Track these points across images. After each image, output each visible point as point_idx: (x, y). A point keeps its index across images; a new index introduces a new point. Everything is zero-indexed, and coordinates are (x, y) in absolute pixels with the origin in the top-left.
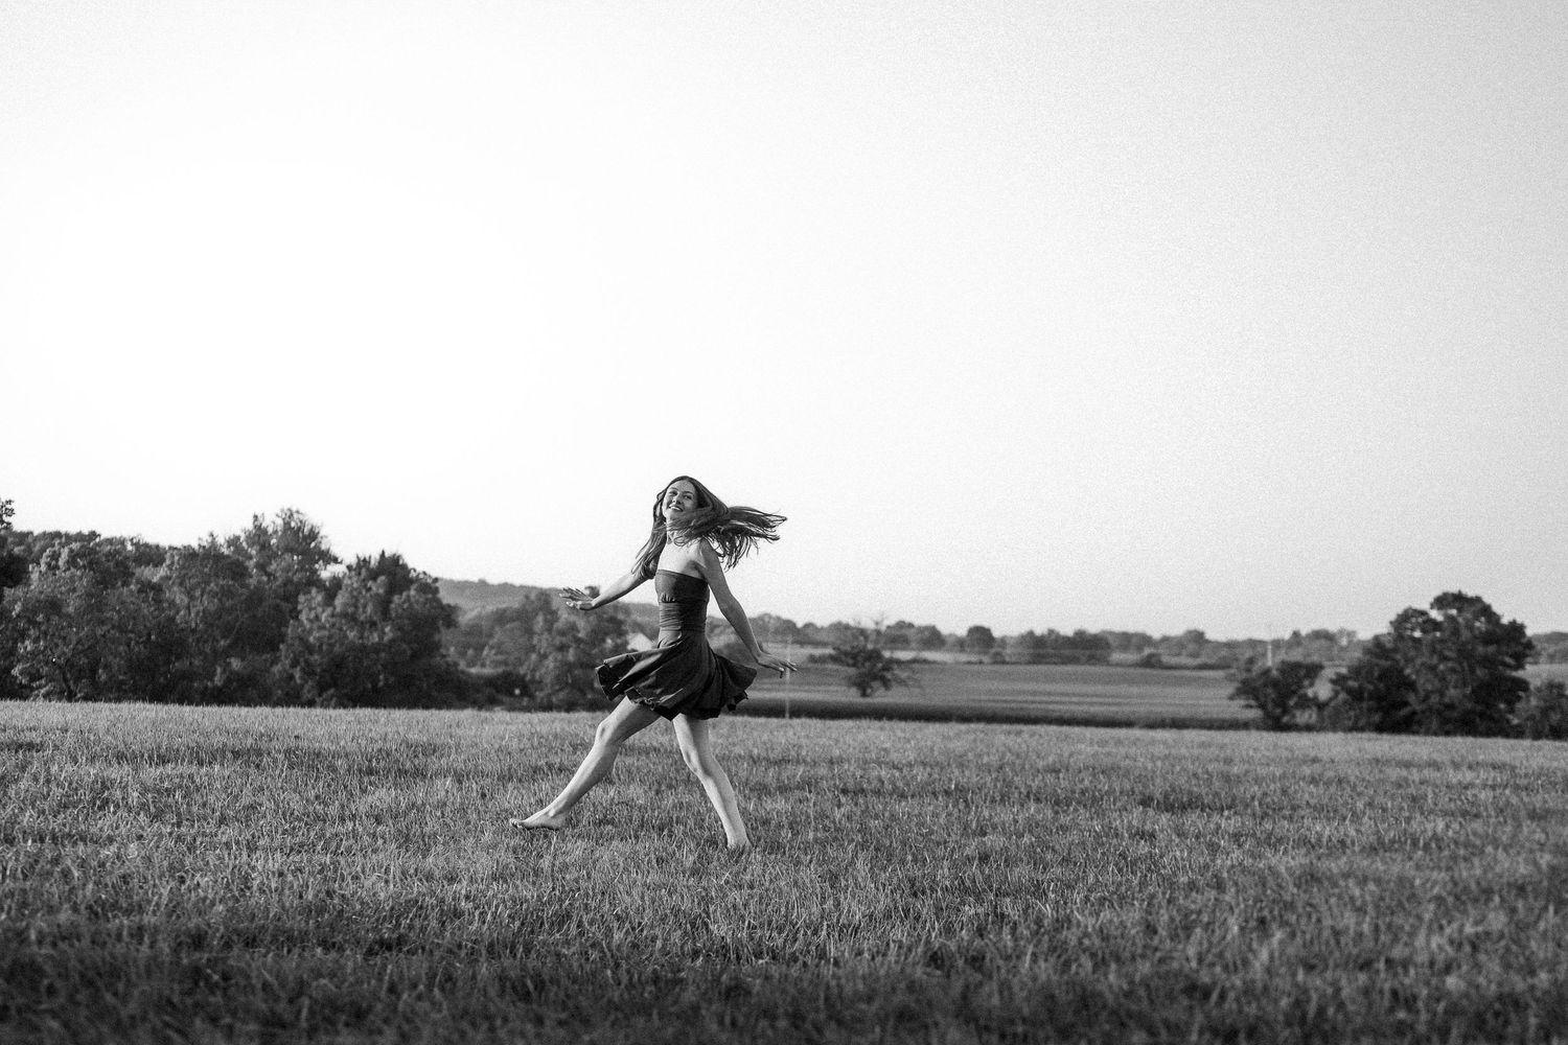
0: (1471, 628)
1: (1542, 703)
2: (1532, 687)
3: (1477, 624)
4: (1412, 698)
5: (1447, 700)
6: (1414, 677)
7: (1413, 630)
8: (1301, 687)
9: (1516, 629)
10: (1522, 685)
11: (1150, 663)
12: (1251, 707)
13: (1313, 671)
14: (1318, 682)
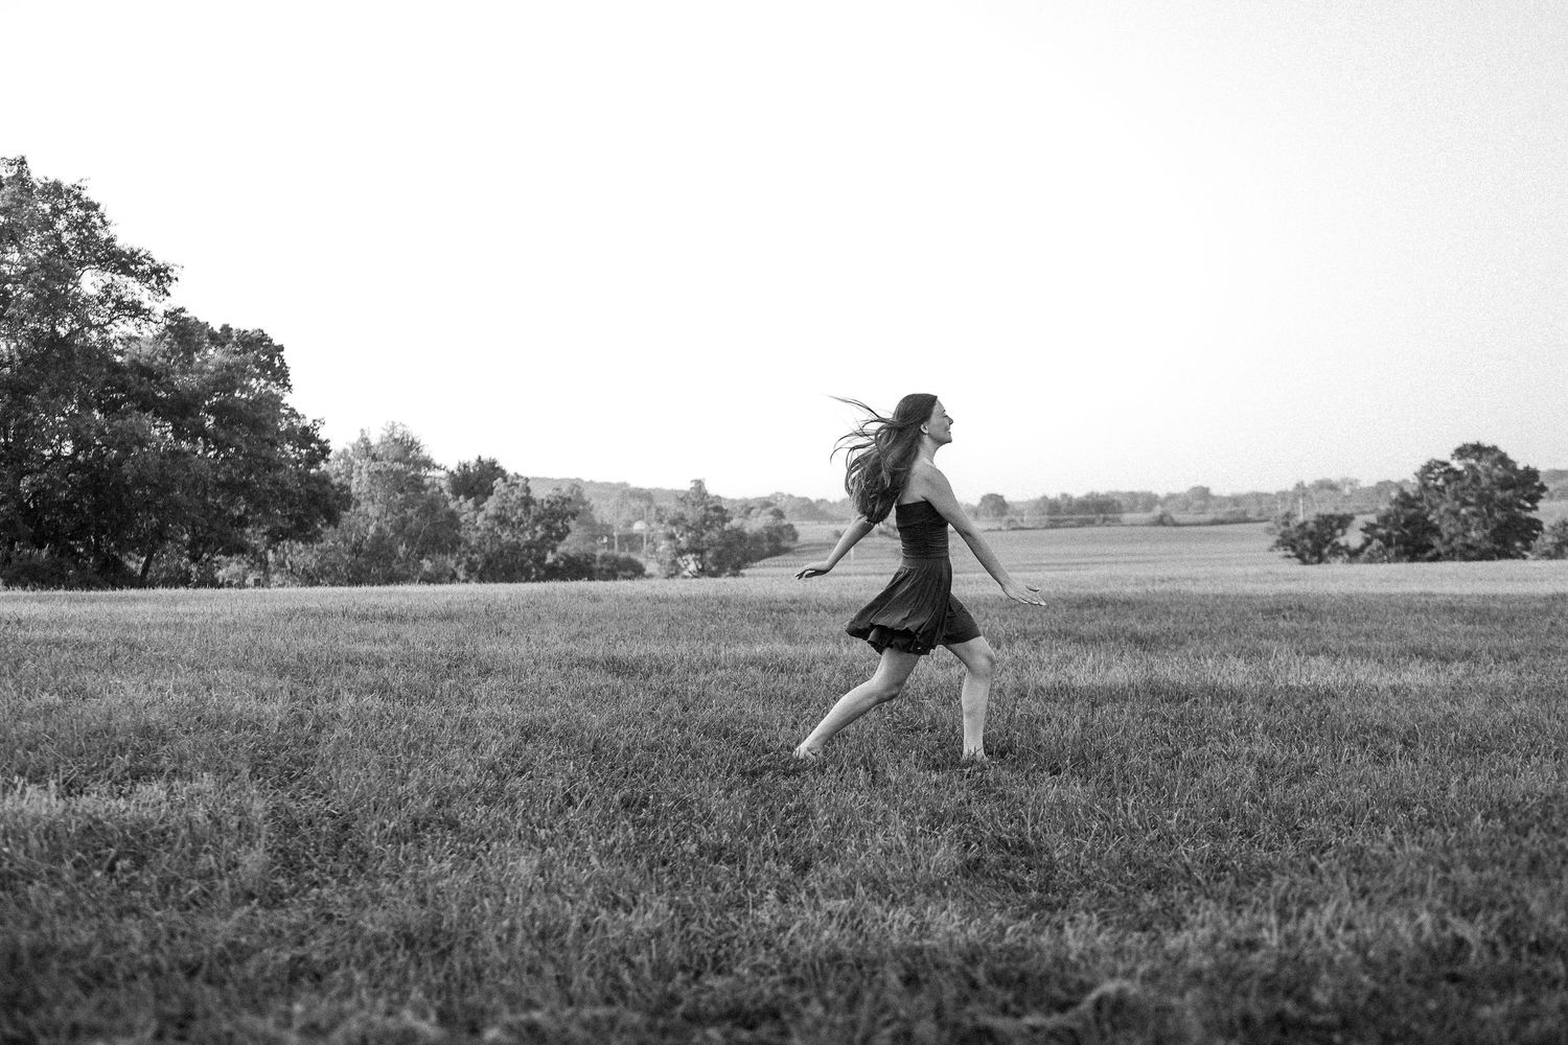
0: (1489, 476)
1: (1556, 540)
2: (1546, 527)
3: (1496, 471)
4: (1436, 542)
5: (1469, 541)
6: (1437, 522)
7: (1436, 479)
8: (1333, 535)
9: (1531, 474)
10: (1537, 525)
11: (1161, 521)
12: (1289, 557)
13: (1344, 521)
14: (1349, 530)
